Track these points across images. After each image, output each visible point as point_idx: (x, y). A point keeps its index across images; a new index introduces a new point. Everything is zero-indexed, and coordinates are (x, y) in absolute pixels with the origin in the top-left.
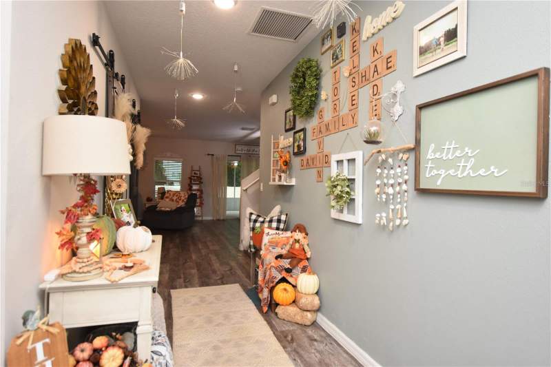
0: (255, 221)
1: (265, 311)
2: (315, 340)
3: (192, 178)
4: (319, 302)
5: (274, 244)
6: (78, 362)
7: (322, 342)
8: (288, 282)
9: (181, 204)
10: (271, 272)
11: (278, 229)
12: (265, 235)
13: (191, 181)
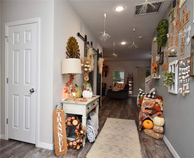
0: (141, 94)
1: (140, 130)
2: (157, 144)
3: (129, 78)
4: (163, 130)
5: (147, 104)
6: (68, 121)
7: (159, 145)
8: (150, 120)
9: (122, 89)
10: (143, 114)
11: (151, 98)
12: (143, 100)
13: (128, 79)
